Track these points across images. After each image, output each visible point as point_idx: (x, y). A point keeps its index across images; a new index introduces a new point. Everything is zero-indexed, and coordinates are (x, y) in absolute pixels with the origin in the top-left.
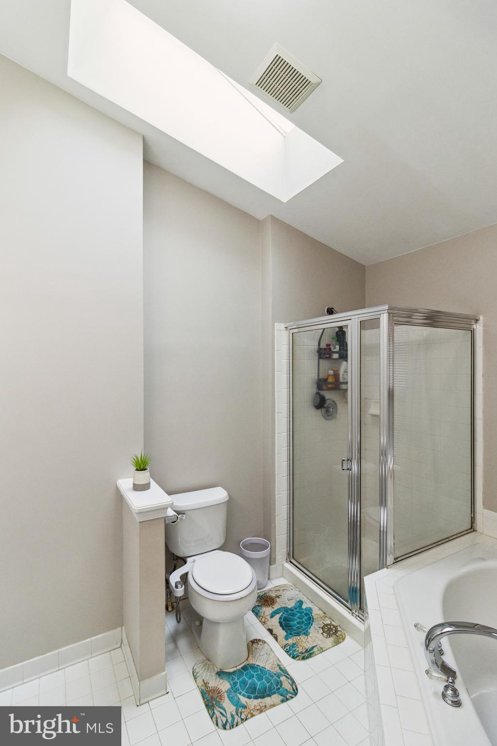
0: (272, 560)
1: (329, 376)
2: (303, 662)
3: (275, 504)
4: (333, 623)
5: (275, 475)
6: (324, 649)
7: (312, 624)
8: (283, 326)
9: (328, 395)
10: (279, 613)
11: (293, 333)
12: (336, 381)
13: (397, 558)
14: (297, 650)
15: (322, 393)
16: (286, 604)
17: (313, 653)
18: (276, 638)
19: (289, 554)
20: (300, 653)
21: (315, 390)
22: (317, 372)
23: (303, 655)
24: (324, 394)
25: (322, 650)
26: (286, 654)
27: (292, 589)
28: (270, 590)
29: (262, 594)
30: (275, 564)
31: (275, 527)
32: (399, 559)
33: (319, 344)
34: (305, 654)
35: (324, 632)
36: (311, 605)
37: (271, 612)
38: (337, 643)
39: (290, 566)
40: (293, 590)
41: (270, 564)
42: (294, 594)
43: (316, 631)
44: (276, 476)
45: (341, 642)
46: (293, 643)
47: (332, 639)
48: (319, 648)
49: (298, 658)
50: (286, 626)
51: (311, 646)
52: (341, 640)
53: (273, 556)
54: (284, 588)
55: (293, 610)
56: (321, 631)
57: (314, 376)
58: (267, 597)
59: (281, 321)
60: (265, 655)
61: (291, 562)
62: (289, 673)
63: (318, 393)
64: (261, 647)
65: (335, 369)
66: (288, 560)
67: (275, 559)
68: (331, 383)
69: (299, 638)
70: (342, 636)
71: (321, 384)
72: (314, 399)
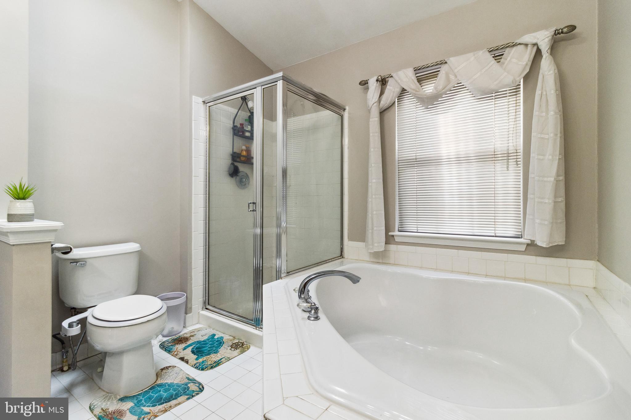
0: (188, 309)
1: (242, 150)
2: (211, 370)
3: (191, 258)
4: (240, 341)
5: (191, 232)
6: (231, 358)
7: (222, 346)
8: (201, 100)
9: (242, 168)
10: (191, 346)
11: (209, 107)
12: (248, 155)
13: (289, 272)
14: (207, 363)
15: (236, 164)
16: (199, 339)
17: (221, 362)
18: (187, 362)
19: (205, 303)
20: (209, 365)
21: (229, 161)
22: (231, 147)
23: (211, 366)
24: (238, 166)
25: (229, 359)
26: (195, 370)
27: (206, 329)
28: (185, 333)
29: (176, 338)
30: (191, 312)
31: (191, 279)
32: (291, 273)
33: (234, 123)
34: (213, 365)
35: (232, 348)
36: (221, 335)
37: (185, 346)
38: (242, 352)
39: (206, 312)
40: (208, 329)
41: (186, 313)
42: (208, 331)
43: (226, 349)
44: (193, 233)
45: (246, 351)
46: (203, 361)
47: (238, 350)
48: (227, 358)
49: (206, 369)
50: (197, 352)
51: (219, 359)
52: (246, 349)
53: (189, 306)
54: (199, 330)
55: (206, 341)
56: (230, 348)
57: (230, 150)
58: (181, 338)
59: (198, 95)
60: (175, 375)
61: (207, 309)
62: (197, 380)
63: (232, 164)
64: (171, 370)
65: (247, 146)
66: (204, 307)
67: (191, 308)
68: (244, 156)
69: (209, 356)
70: (247, 347)
71: (235, 157)
72: (229, 168)
